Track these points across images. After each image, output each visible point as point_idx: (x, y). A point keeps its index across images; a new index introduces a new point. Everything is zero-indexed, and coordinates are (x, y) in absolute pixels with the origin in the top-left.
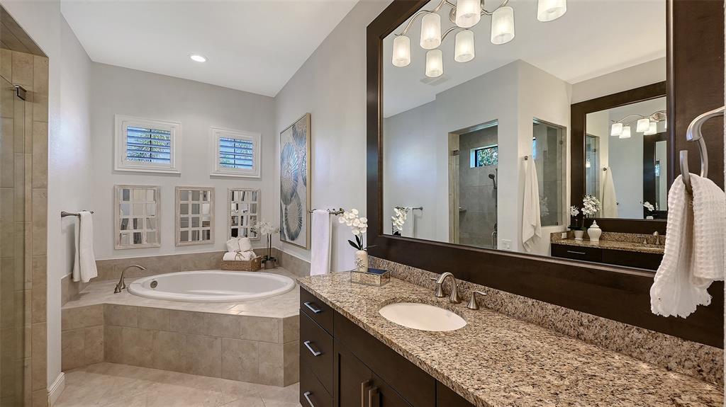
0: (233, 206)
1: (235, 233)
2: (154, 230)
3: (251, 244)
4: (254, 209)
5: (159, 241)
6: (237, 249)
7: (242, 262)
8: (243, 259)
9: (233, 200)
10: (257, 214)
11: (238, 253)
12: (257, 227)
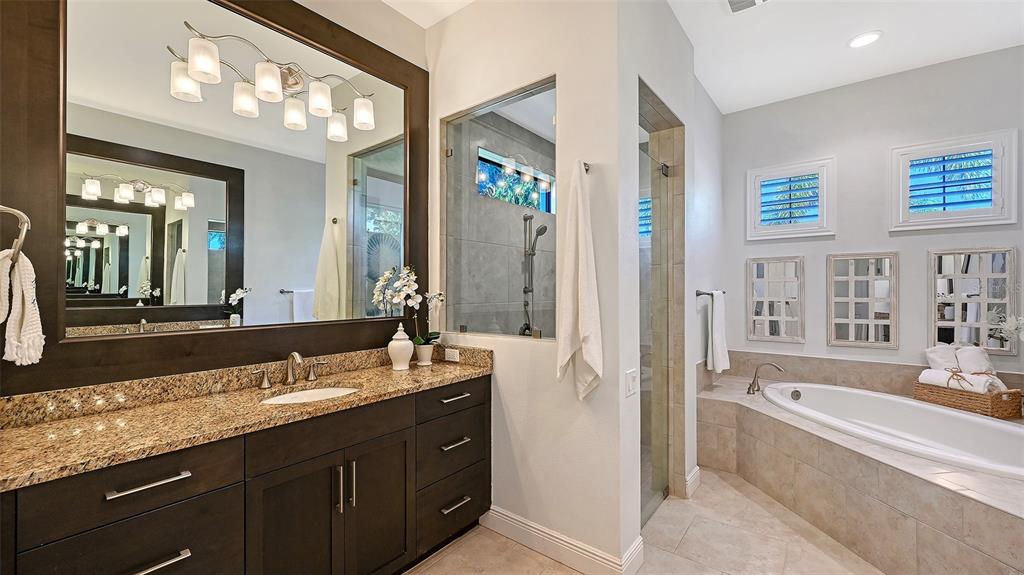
0: (942, 285)
1: (946, 335)
2: (796, 319)
3: (991, 360)
4: (998, 288)
5: (803, 336)
6: (953, 365)
7: (963, 392)
8: (967, 387)
9: (940, 272)
10: (1006, 300)
11: (956, 373)
12: (1008, 326)
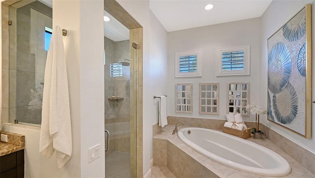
0: (230, 93)
1: (231, 110)
2: (190, 105)
3: (243, 118)
4: (244, 95)
5: (192, 111)
6: (233, 121)
7: (236, 130)
8: (237, 128)
9: (230, 90)
10: (247, 99)
11: (234, 123)
12: (247, 107)
